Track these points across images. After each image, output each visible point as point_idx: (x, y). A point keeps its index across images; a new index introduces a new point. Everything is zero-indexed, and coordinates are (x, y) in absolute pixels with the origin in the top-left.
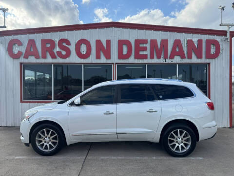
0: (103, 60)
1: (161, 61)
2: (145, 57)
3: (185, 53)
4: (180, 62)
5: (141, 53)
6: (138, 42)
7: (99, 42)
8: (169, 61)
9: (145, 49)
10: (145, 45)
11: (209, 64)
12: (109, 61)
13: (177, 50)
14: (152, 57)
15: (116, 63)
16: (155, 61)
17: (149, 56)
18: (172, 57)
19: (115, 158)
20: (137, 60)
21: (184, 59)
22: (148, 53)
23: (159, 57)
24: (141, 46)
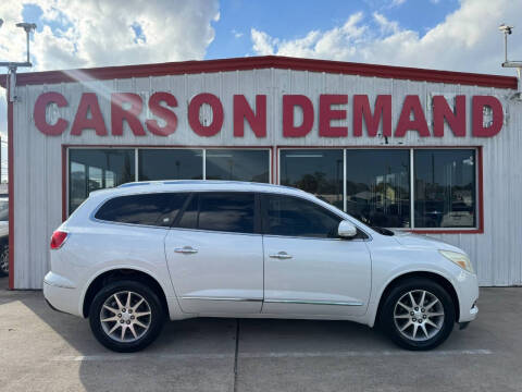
0: (250, 139)
1: (378, 141)
2: (342, 132)
3: (429, 124)
4: (417, 144)
5: (334, 124)
6: (326, 100)
7: (240, 101)
8: (393, 142)
9: (342, 115)
10: (341, 107)
11: (480, 148)
12: (263, 142)
13: (412, 118)
14: (357, 133)
15: (278, 147)
16: (364, 141)
17: (350, 131)
18: (400, 133)
19: (301, 355)
20: (323, 138)
21: (425, 139)
22: (347, 123)
23: (372, 134)
24: (333, 108)
